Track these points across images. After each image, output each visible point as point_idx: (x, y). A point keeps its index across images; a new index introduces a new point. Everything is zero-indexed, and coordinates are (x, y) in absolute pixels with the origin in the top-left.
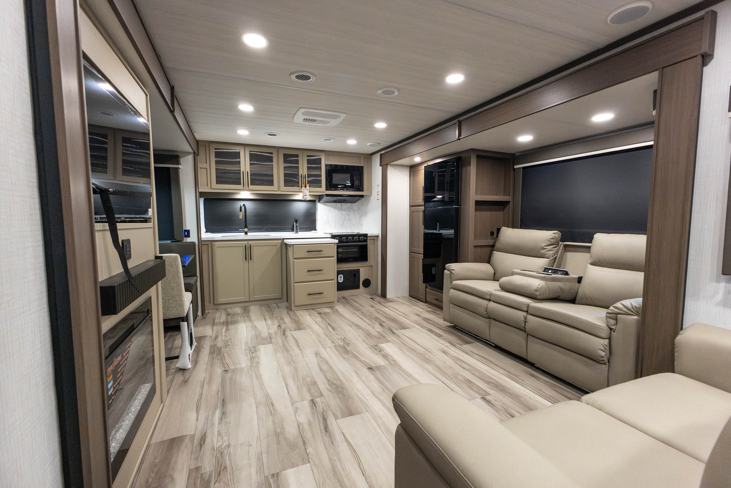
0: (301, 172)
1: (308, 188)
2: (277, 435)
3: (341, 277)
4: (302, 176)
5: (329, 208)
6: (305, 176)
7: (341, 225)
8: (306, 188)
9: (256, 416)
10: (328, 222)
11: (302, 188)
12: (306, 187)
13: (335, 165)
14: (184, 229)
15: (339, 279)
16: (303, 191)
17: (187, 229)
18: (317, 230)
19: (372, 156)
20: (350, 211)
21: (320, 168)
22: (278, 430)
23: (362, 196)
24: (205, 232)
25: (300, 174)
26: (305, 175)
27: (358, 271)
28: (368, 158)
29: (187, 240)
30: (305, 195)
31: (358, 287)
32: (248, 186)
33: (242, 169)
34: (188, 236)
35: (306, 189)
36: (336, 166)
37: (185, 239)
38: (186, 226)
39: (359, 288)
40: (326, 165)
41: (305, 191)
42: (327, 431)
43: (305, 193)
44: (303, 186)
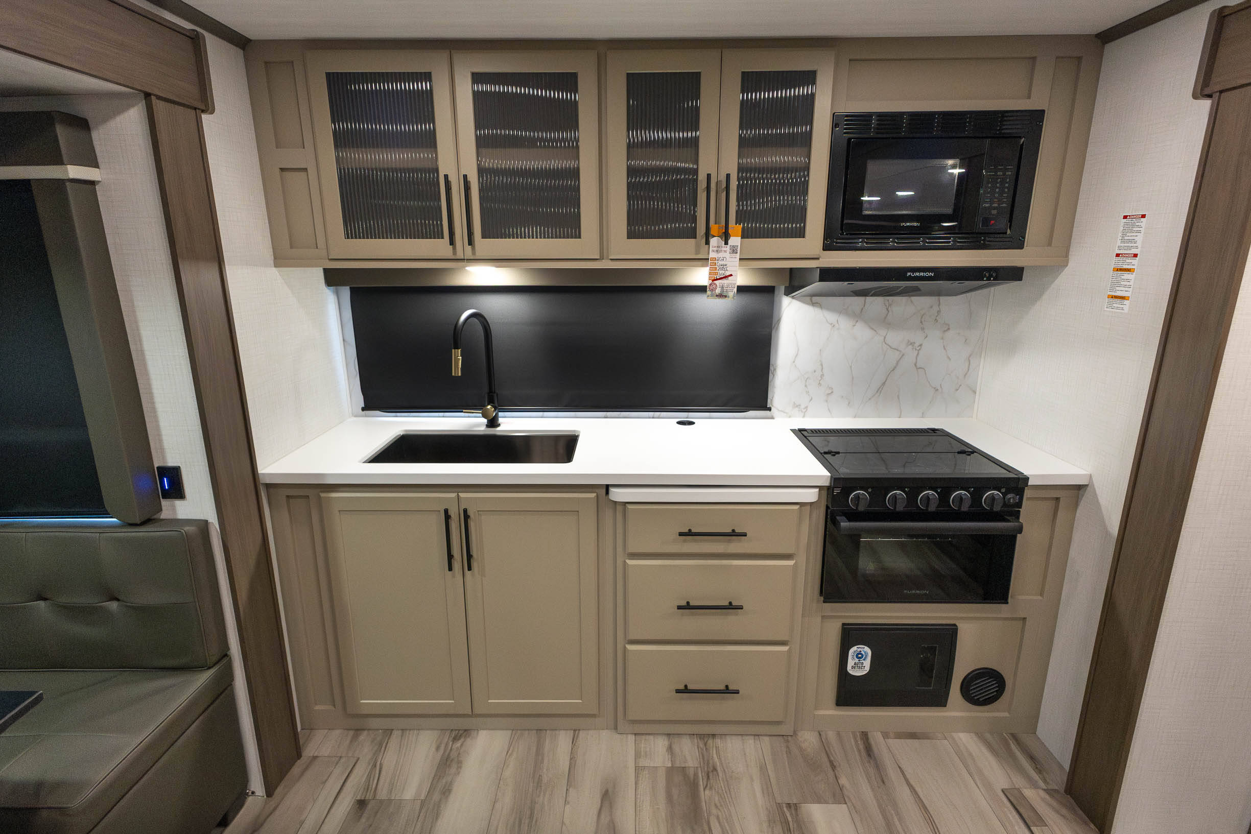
0: (706, 165)
1: (735, 241)
3: (859, 656)
4: (713, 185)
5: (831, 317)
6: (724, 185)
7: (879, 390)
8: (726, 243)
10: (822, 376)
11: (707, 243)
12: (726, 237)
13: (881, 116)
14: (157, 464)
15: (851, 662)
16: (712, 255)
17: (171, 463)
18: (770, 409)
19: (1109, 47)
20: (923, 329)
21: (806, 141)
23: (1015, 274)
24: (363, 409)
25: (702, 177)
26: (728, 176)
27: (948, 635)
28: (1079, 59)
29: (174, 509)
30: (721, 273)
31: (939, 700)
32: (471, 242)
33: (446, 166)
34: (176, 490)
35: (728, 248)
36: (889, 120)
37: (165, 503)
38: (162, 450)
39: (945, 706)
40: (837, 120)
41: (721, 255)
43: (724, 267)
44: (713, 232)
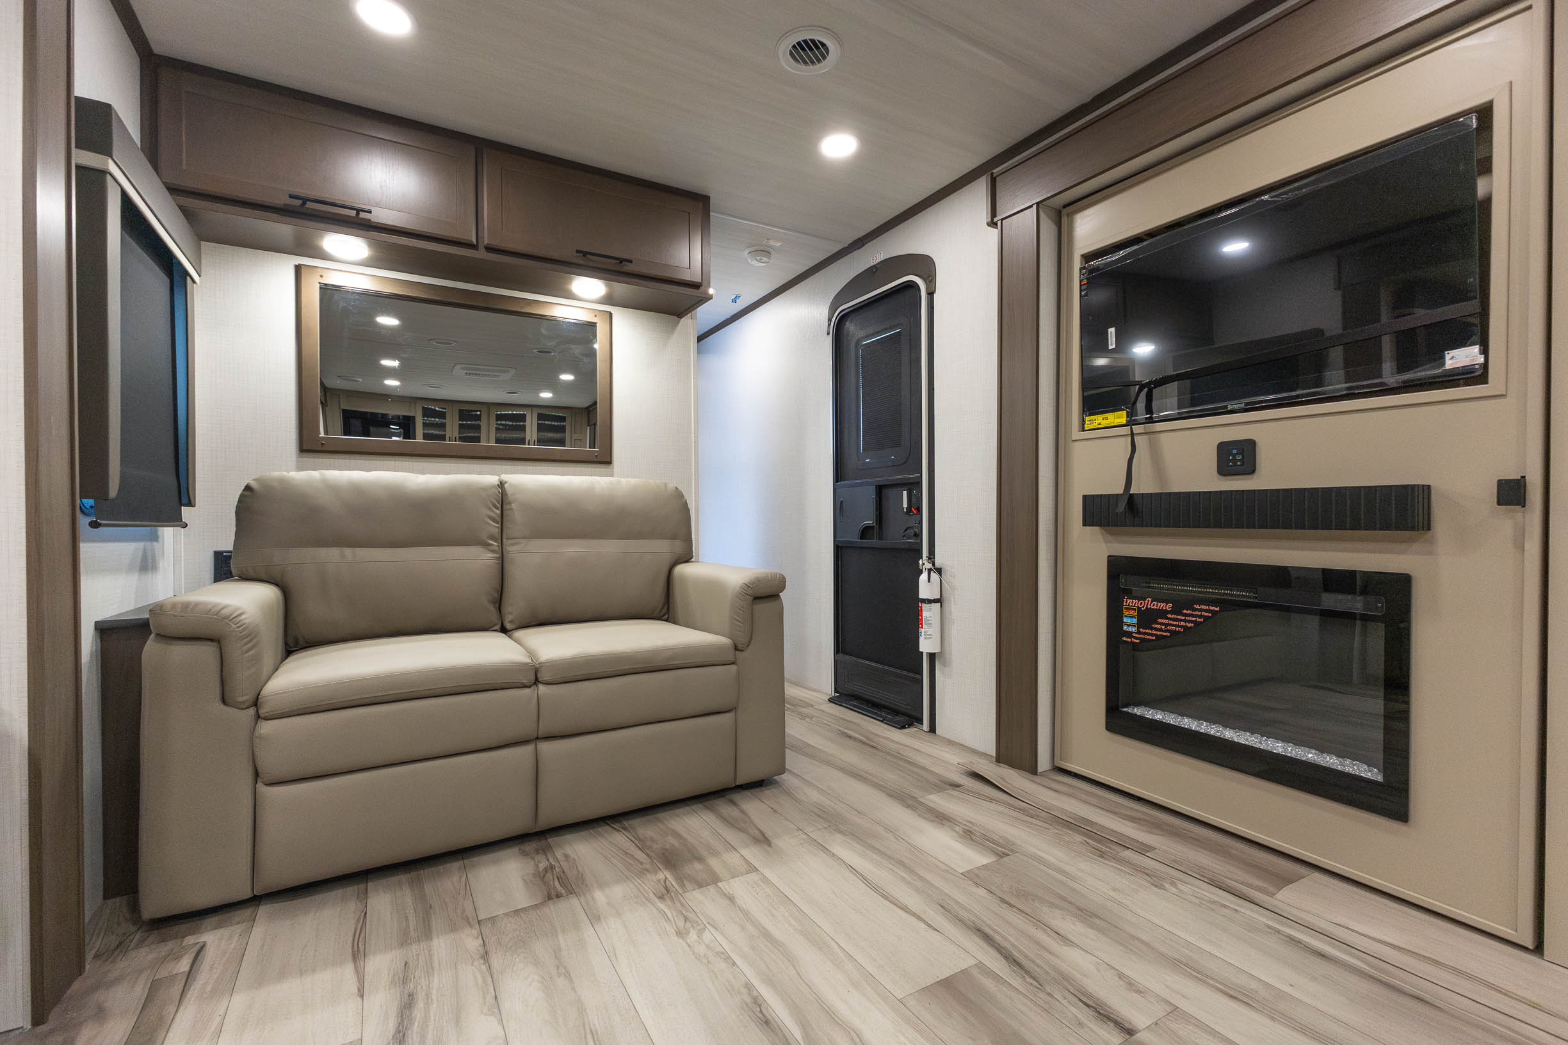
2: (562, 970)
9: (649, 1023)
22: (561, 982)
42: (409, 996)
